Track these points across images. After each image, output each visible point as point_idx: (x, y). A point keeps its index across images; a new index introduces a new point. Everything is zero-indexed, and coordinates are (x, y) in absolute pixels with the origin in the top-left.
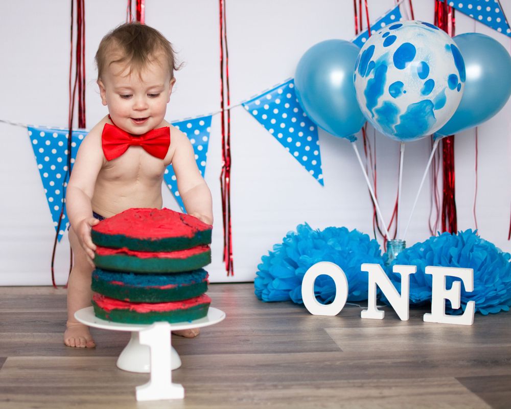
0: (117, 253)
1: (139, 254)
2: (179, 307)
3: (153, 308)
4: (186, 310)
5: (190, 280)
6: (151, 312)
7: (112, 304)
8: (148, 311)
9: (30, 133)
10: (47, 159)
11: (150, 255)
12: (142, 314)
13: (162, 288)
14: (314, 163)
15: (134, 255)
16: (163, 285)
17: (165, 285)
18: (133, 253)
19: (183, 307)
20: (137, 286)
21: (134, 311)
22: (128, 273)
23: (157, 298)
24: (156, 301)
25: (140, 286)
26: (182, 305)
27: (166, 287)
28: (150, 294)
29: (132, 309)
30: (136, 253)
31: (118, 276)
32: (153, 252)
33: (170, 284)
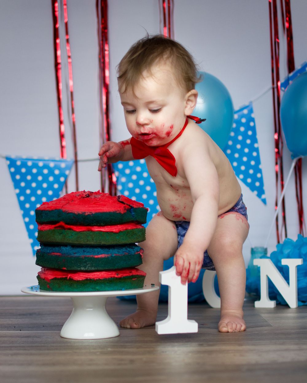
0: (55, 228)
1: (74, 227)
2: (113, 276)
3: (89, 276)
4: (120, 278)
5: (123, 252)
6: (87, 279)
7: (51, 275)
8: (84, 279)
9: (8, 162)
10: (23, 184)
11: (84, 228)
12: (78, 282)
13: (96, 257)
14: (257, 184)
15: (70, 229)
16: (97, 255)
17: (99, 255)
18: (69, 226)
19: (116, 276)
20: (73, 255)
21: (71, 279)
22: (65, 245)
23: (91, 266)
24: (90, 269)
25: (76, 255)
26: (115, 274)
27: (100, 256)
28: (85, 262)
29: (69, 278)
30: (71, 227)
31: (57, 249)
32: (88, 225)
33: (104, 253)
